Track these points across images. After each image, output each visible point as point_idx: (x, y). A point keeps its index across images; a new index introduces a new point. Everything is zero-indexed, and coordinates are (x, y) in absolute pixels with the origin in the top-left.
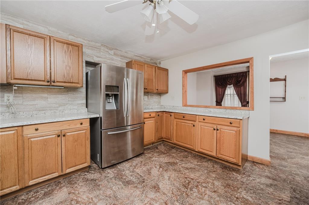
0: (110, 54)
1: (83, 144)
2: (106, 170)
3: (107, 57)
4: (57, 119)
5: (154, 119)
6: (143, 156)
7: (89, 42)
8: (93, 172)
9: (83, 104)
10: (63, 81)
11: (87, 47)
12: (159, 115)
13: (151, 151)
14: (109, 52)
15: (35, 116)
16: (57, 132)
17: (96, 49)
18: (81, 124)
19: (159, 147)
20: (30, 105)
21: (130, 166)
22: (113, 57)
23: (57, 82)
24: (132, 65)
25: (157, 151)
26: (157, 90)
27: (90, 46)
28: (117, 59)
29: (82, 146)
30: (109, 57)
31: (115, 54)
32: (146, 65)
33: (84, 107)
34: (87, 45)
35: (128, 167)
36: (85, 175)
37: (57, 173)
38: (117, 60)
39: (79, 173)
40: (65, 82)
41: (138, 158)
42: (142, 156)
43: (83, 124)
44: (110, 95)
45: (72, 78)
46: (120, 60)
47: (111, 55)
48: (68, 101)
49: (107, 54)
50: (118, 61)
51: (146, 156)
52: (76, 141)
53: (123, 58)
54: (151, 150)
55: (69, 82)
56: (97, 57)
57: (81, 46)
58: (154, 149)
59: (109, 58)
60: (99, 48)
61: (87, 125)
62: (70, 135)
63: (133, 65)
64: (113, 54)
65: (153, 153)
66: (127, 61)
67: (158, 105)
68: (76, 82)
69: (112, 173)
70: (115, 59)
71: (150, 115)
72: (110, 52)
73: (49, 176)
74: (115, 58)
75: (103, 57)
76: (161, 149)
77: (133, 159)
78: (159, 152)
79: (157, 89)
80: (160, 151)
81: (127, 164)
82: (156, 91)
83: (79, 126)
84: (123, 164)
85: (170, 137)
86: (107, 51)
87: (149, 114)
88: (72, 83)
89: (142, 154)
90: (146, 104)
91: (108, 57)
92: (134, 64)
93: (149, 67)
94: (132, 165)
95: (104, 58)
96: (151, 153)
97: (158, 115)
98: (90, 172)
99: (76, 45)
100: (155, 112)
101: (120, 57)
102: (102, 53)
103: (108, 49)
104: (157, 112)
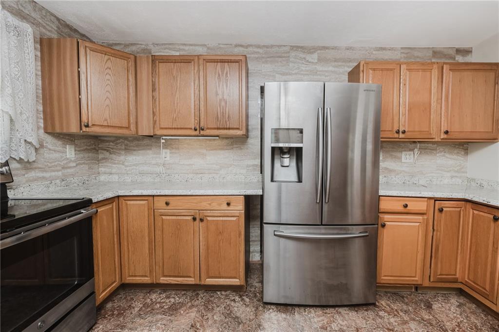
0: (310, 62)
1: (232, 241)
2: (270, 309)
3: (302, 70)
4: (193, 191)
5: (420, 217)
6: (370, 314)
7: (268, 50)
8: (247, 300)
9: (257, 165)
10: (216, 127)
11: (264, 60)
12: (444, 209)
13: (405, 307)
14: (307, 58)
15: (190, 180)
16: (192, 212)
17: (280, 59)
18: (228, 204)
19: (435, 306)
20: (187, 165)
21: (322, 328)
22: (316, 68)
23: (208, 128)
24: (359, 74)
25: (427, 317)
26: (447, 132)
27: (268, 58)
28: (326, 69)
29: (230, 244)
30: (307, 69)
31: (320, 60)
32: (403, 67)
33: (256, 172)
34: (263, 56)
35: (316, 326)
36: (234, 300)
37: (193, 279)
38: (326, 71)
39: (228, 293)
40: (218, 129)
41: (354, 313)
42: (366, 313)
43: (231, 204)
44: (285, 151)
45: (229, 120)
46: (333, 69)
47: (313, 63)
48: (233, 160)
49: (303, 63)
50: (327, 74)
51: (381, 317)
52: (221, 233)
53: (340, 64)
54: (407, 304)
55: (224, 129)
56: (281, 74)
57: (243, 58)
58: (416, 303)
59: (307, 71)
60: (286, 55)
61: (239, 207)
62: (211, 220)
63: (361, 75)
64: (316, 61)
65: (406, 318)
66: (350, 69)
67: (452, 177)
68: (235, 127)
69: (276, 323)
70: (320, 71)
71: (406, 206)
72: (309, 57)
73: (183, 279)
74: (321, 69)
75: (294, 72)
76: (442, 317)
77: (340, 310)
78: (431, 325)
79: (443, 129)
80: (434, 323)
81: (319, 316)
82: (443, 136)
83: (225, 206)
84: (310, 312)
85: (487, 288)
86: (301, 59)
87: (404, 203)
88: (229, 129)
89: (371, 307)
90: (406, 172)
91: (304, 69)
92: (363, 71)
93: (418, 70)
94: (328, 328)
95: (296, 74)
96: (401, 314)
97: (441, 210)
98: (244, 297)
99: (235, 60)
100: (426, 199)
101: (333, 64)
102: (291, 65)
103: (304, 52)
104: (435, 200)
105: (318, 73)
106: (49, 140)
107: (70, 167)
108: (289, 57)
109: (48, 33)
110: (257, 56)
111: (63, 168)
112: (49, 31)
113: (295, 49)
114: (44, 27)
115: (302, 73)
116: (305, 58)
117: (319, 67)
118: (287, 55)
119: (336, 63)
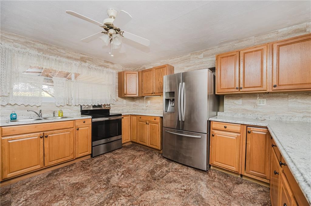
3: (196, 63)
17: (186, 60)
18: (155, 119)
22: (202, 61)
23: (156, 93)
28: (208, 60)
30: (198, 62)
31: (204, 56)
38: (208, 61)
44: (172, 100)
56: (187, 67)
59: (198, 63)
63: (216, 61)
64: (203, 57)
71: (226, 127)
72: (199, 57)
74: (205, 60)
87: (224, 126)
91: (197, 62)
95: (193, 65)
97: (249, 132)
100: (240, 125)
101: (211, 57)
102: (191, 62)
103: (197, 55)
104: (247, 126)
105: (204, 63)
106: (120, 99)
107: (124, 107)
108: (190, 58)
109: (120, 71)
110: (177, 61)
111: (123, 107)
112: (120, 70)
113: (192, 54)
114: (119, 69)
115: (196, 64)
116: (197, 57)
117: (204, 60)
118: (189, 58)
119: (212, 56)
